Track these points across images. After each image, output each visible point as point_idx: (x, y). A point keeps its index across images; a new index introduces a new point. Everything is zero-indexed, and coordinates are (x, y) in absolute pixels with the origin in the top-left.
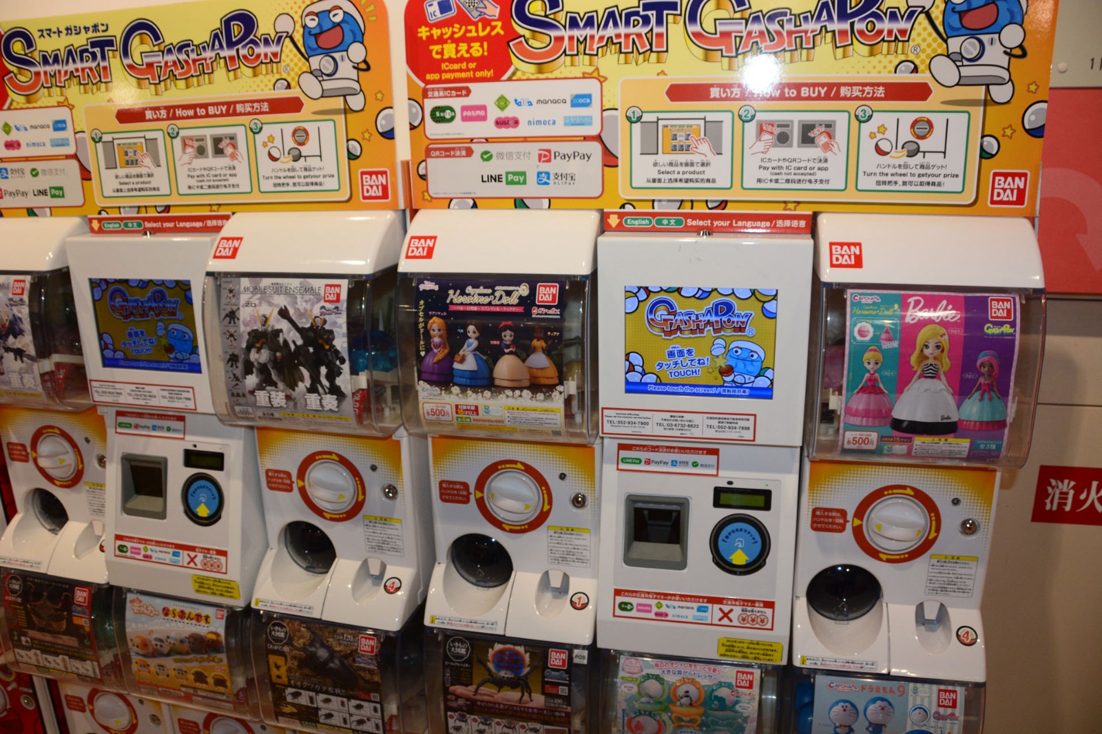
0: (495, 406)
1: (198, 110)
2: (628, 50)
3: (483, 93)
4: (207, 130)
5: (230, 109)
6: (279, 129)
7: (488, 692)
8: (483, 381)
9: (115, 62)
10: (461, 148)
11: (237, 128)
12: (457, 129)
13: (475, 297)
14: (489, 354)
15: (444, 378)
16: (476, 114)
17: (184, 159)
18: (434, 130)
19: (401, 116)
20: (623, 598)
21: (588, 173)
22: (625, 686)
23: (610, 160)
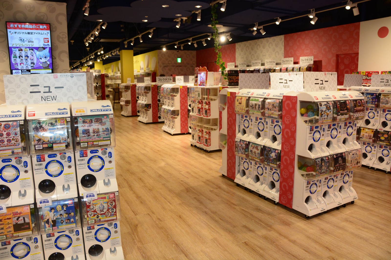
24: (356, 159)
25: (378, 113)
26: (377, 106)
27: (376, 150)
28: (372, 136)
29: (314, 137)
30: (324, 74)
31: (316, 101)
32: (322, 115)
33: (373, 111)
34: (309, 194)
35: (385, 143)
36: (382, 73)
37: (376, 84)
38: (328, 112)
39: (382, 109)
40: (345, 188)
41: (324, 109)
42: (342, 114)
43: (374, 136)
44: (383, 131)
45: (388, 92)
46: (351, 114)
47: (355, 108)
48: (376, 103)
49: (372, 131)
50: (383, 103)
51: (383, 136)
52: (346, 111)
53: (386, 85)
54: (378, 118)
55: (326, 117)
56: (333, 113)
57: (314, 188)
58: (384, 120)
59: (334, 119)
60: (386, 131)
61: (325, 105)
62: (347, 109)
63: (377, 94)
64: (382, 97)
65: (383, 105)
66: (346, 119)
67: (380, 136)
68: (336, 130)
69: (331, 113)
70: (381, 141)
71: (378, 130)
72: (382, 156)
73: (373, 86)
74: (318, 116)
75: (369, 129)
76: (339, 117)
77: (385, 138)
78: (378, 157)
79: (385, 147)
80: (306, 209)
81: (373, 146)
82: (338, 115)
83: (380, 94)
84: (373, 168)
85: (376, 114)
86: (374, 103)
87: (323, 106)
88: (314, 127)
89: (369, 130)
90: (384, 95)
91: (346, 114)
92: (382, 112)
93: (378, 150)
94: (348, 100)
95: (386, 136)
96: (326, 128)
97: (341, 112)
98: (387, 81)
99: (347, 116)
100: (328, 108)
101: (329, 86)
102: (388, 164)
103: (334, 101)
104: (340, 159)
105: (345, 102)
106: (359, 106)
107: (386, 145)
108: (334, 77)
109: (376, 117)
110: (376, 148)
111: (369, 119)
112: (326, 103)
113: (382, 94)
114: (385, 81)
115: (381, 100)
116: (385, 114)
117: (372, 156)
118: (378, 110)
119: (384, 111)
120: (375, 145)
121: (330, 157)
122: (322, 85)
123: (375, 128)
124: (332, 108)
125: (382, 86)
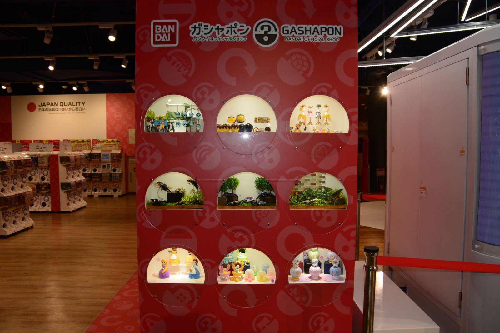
0: (96, 160)
1: (80, 145)
2: (103, 143)
3: (96, 145)
4: (81, 146)
5: (82, 145)
6: (85, 146)
7: (95, 177)
8: (95, 158)
9: (75, 142)
10: (95, 147)
11: (82, 146)
12: (94, 146)
13: (95, 154)
14: (96, 157)
15: (93, 158)
16: (95, 146)
17: (79, 147)
18: (93, 146)
19: (92, 146)
20: (102, 170)
21: (101, 149)
22: (103, 175)
23: (102, 148)
24: (31, 197)
25: (37, 171)
26: (37, 166)
27: (39, 199)
28: (35, 188)
29: (4, 184)
30: (3, 144)
31: (4, 160)
32: (8, 169)
33: (34, 170)
34: (5, 222)
35: (45, 192)
36: (34, 141)
37: (33, 150)
38: (12, 167)
39: (40, 168)
40: (26, 218)
41: (9, 165)
42: (20, 168)
43: (37, 188)
44: (42, 183)
45: (43, 155)
46: (25, 168)
47: (27, 165)
48: (36, 164)
49: (35, 185)
50: (40, 163)
51: (43, 187)
52: (21, 167)
53: (40, 151)
54: (38, 175)
55: (11, 170)
56: (15, 168)
57: (7, 218)
58: (42, 175)
59: (15, 172)
60: (45, 183)
61: (9, 163)
62: (22, 165)
63: (36, 157)
64: (39, 159)
65: (41, 165)
66: (22, 172)
67: (41, 187)
68: (15, 179)
69: (13, 167)
70: (42, 190)
71: (39, 183)
72: (44, 202)
73: (31, 152)
74: (6, 169)
75: (32, 183)
76: (18, 170)
77: (45, 188)
78: (42, 203)
79: (45, 195)
80: (5, 231)
81: (37, 196)
82: (17, 169)
83: (38, 157)
84: (39, 212)
85: (36, 172)
86: (34, 164)
87: (8, 163)
88: (3, 177)
89: (32, 185)
90: (40, 158)
91: (22, 168)
92: (40, 170)
93: (41, 198)
94: (22, 160)
95: (45, 186)
96: (10, 178)
97: (19, 167)
98: (41, 148)
99: (22, 170)
100: (11, 165)
101: (7, 151)
102: (49, 206)
103: (14, 160)
104: (21, 197)
105: (20, 160)
106: (29, 163)
107: (46, 193)
108: (10, 145)
109: (36, 174)
110: (39, 197)
111: (31, 176)
112: (9, 162)
113: (39, 157)
114: (39, 148)
115: (39, 162)
116: (43, 171)
117: (37, 204)
118: (37, 168)
119: (42, 169)
120: (38, 195)
121: (15, 196)
122: (3, 151)
123: (37, 182)
124: (13, 164)
125: (38, 152)
